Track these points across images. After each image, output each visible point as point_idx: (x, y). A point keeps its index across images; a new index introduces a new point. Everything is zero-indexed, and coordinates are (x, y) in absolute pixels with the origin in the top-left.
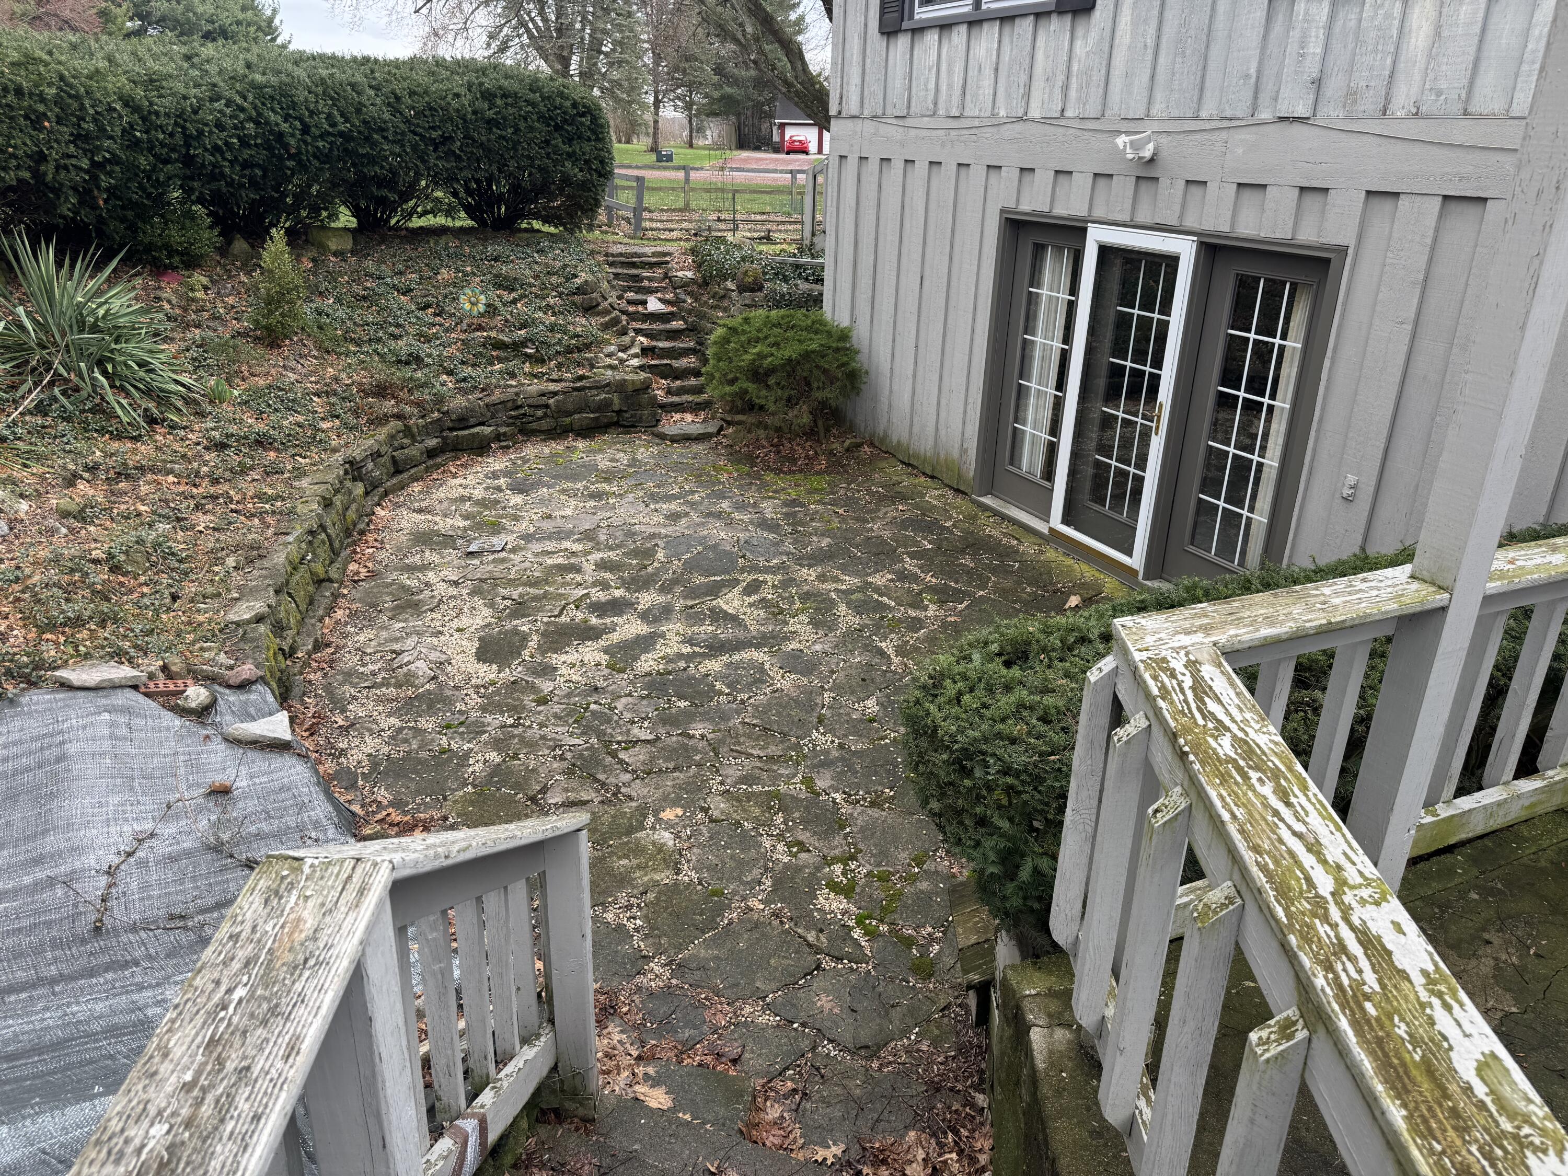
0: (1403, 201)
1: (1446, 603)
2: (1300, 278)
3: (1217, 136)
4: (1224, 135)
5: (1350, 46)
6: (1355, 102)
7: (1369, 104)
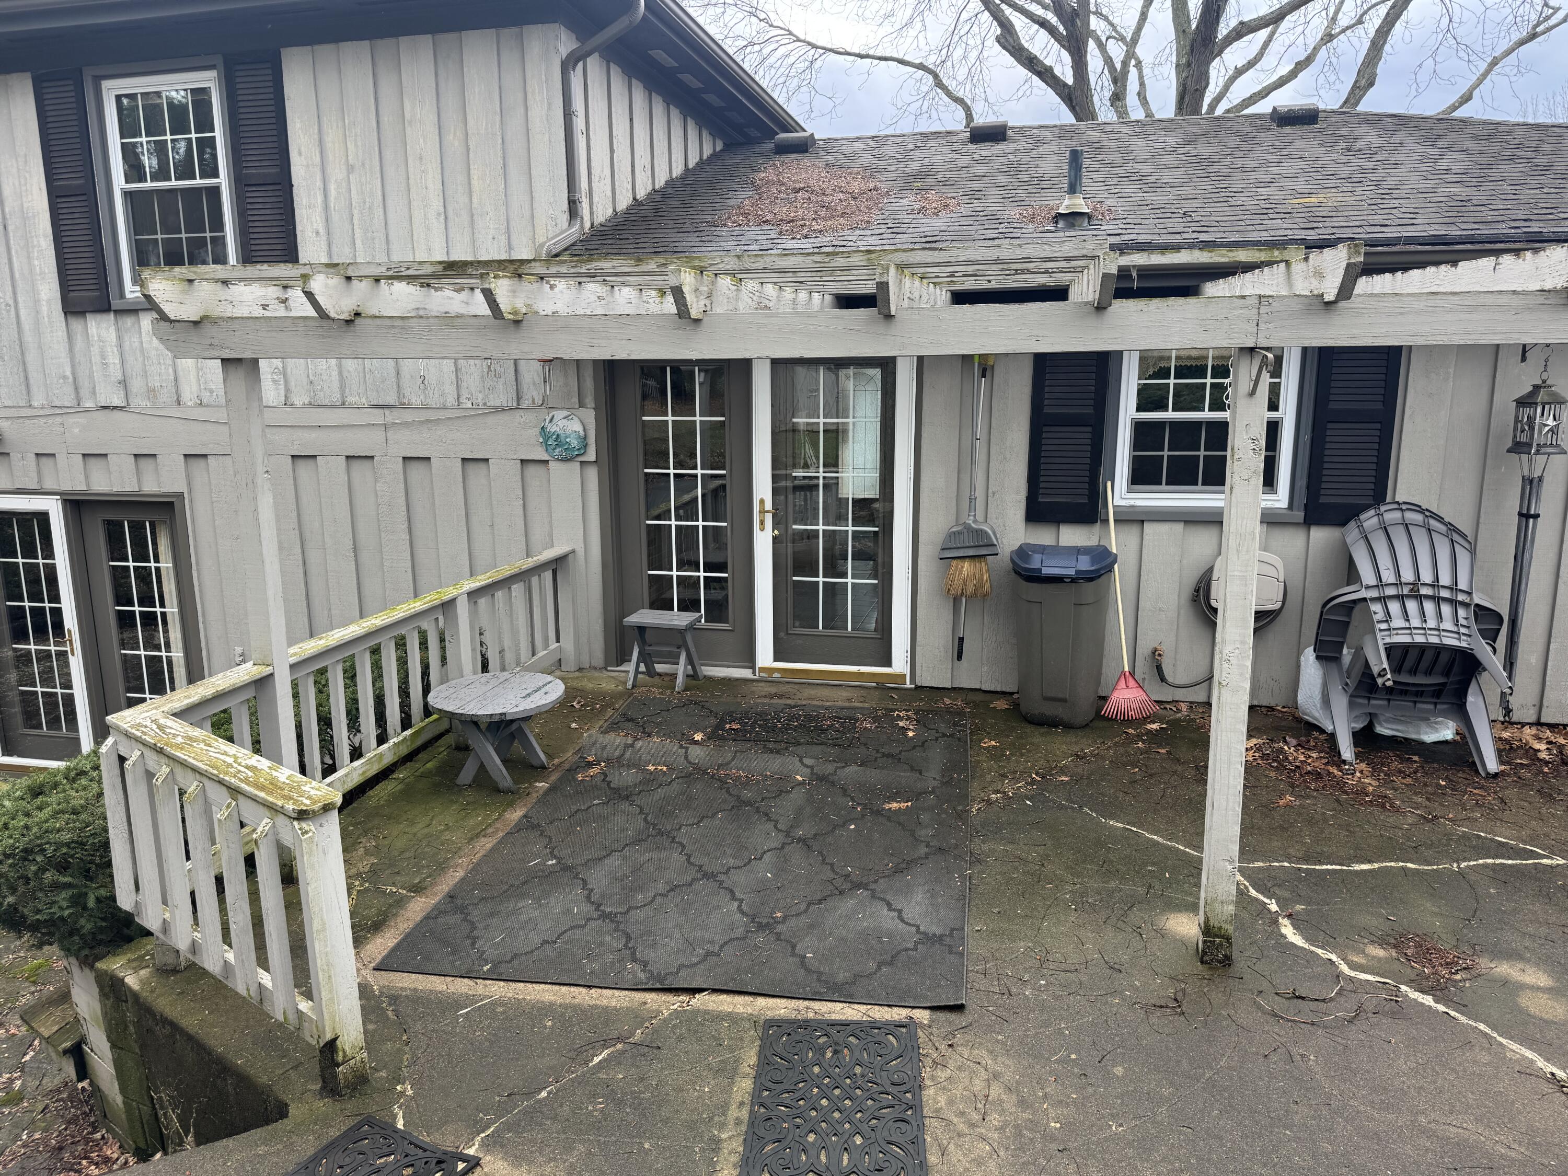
0: (211, 460)
1: (272, 671)
2: (155, 518)
3: (51, 420)
4: (59, 419)
5: (140, 359)
6: (155, 396)
7: (166, 397)
